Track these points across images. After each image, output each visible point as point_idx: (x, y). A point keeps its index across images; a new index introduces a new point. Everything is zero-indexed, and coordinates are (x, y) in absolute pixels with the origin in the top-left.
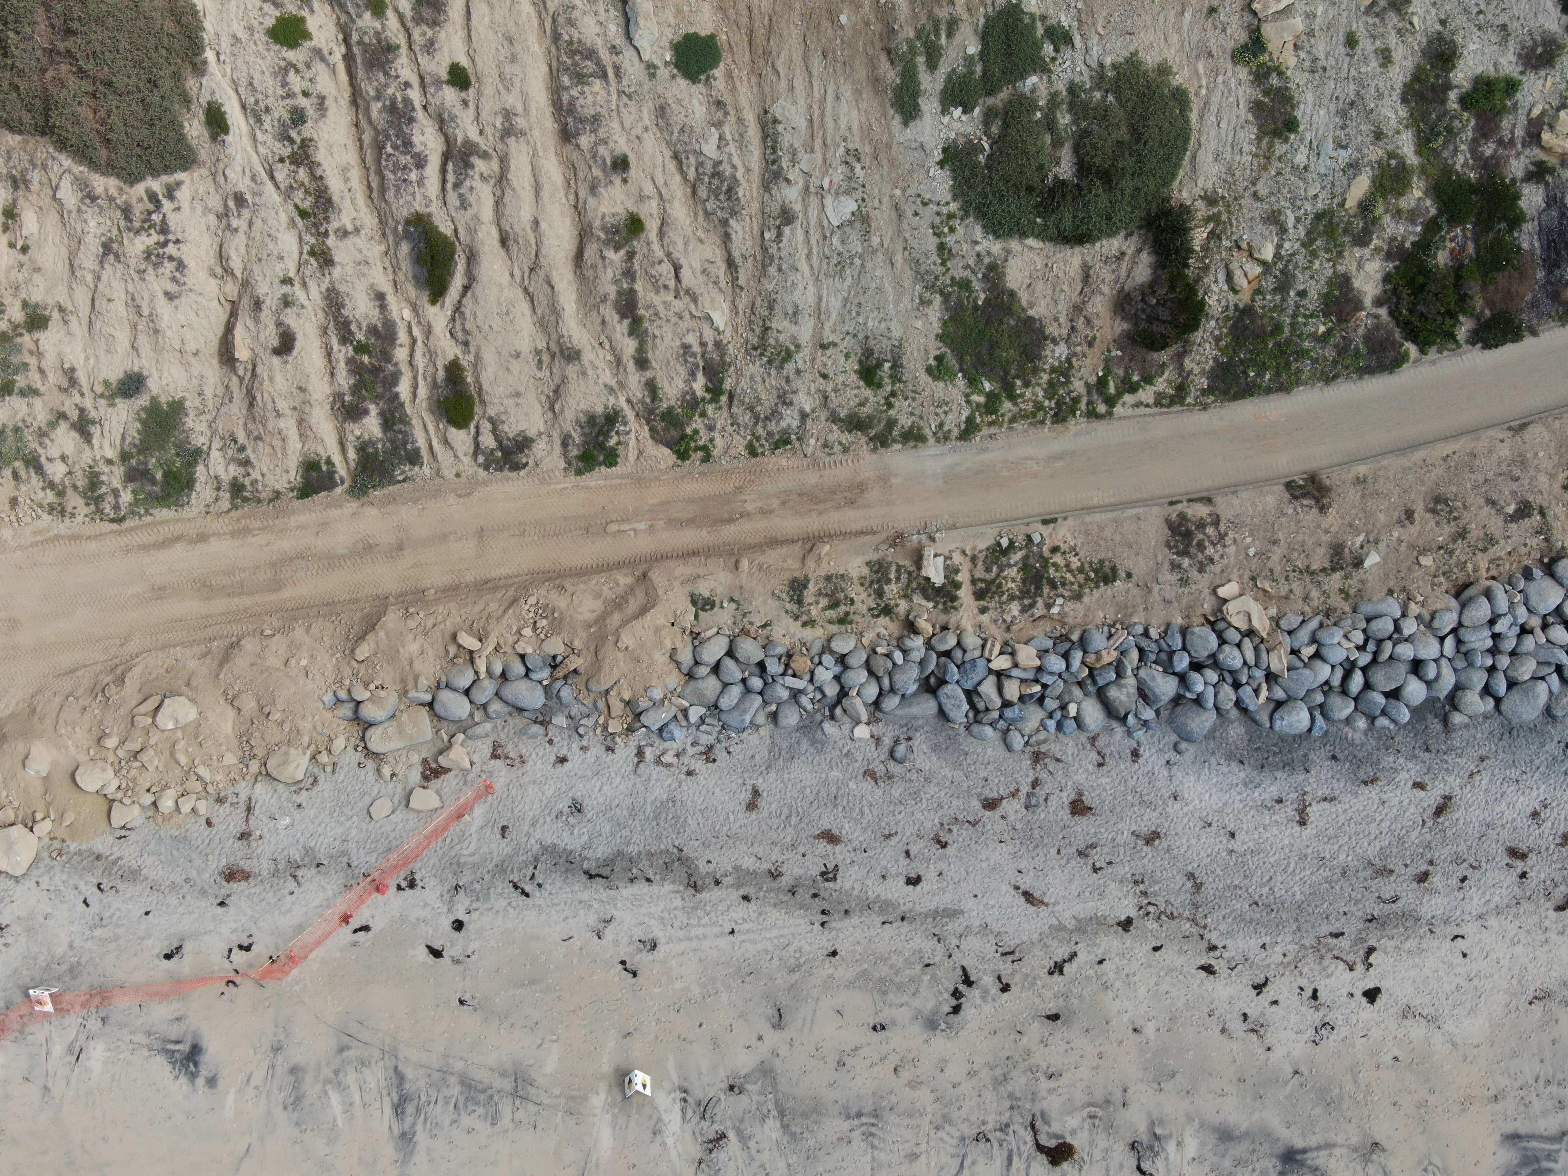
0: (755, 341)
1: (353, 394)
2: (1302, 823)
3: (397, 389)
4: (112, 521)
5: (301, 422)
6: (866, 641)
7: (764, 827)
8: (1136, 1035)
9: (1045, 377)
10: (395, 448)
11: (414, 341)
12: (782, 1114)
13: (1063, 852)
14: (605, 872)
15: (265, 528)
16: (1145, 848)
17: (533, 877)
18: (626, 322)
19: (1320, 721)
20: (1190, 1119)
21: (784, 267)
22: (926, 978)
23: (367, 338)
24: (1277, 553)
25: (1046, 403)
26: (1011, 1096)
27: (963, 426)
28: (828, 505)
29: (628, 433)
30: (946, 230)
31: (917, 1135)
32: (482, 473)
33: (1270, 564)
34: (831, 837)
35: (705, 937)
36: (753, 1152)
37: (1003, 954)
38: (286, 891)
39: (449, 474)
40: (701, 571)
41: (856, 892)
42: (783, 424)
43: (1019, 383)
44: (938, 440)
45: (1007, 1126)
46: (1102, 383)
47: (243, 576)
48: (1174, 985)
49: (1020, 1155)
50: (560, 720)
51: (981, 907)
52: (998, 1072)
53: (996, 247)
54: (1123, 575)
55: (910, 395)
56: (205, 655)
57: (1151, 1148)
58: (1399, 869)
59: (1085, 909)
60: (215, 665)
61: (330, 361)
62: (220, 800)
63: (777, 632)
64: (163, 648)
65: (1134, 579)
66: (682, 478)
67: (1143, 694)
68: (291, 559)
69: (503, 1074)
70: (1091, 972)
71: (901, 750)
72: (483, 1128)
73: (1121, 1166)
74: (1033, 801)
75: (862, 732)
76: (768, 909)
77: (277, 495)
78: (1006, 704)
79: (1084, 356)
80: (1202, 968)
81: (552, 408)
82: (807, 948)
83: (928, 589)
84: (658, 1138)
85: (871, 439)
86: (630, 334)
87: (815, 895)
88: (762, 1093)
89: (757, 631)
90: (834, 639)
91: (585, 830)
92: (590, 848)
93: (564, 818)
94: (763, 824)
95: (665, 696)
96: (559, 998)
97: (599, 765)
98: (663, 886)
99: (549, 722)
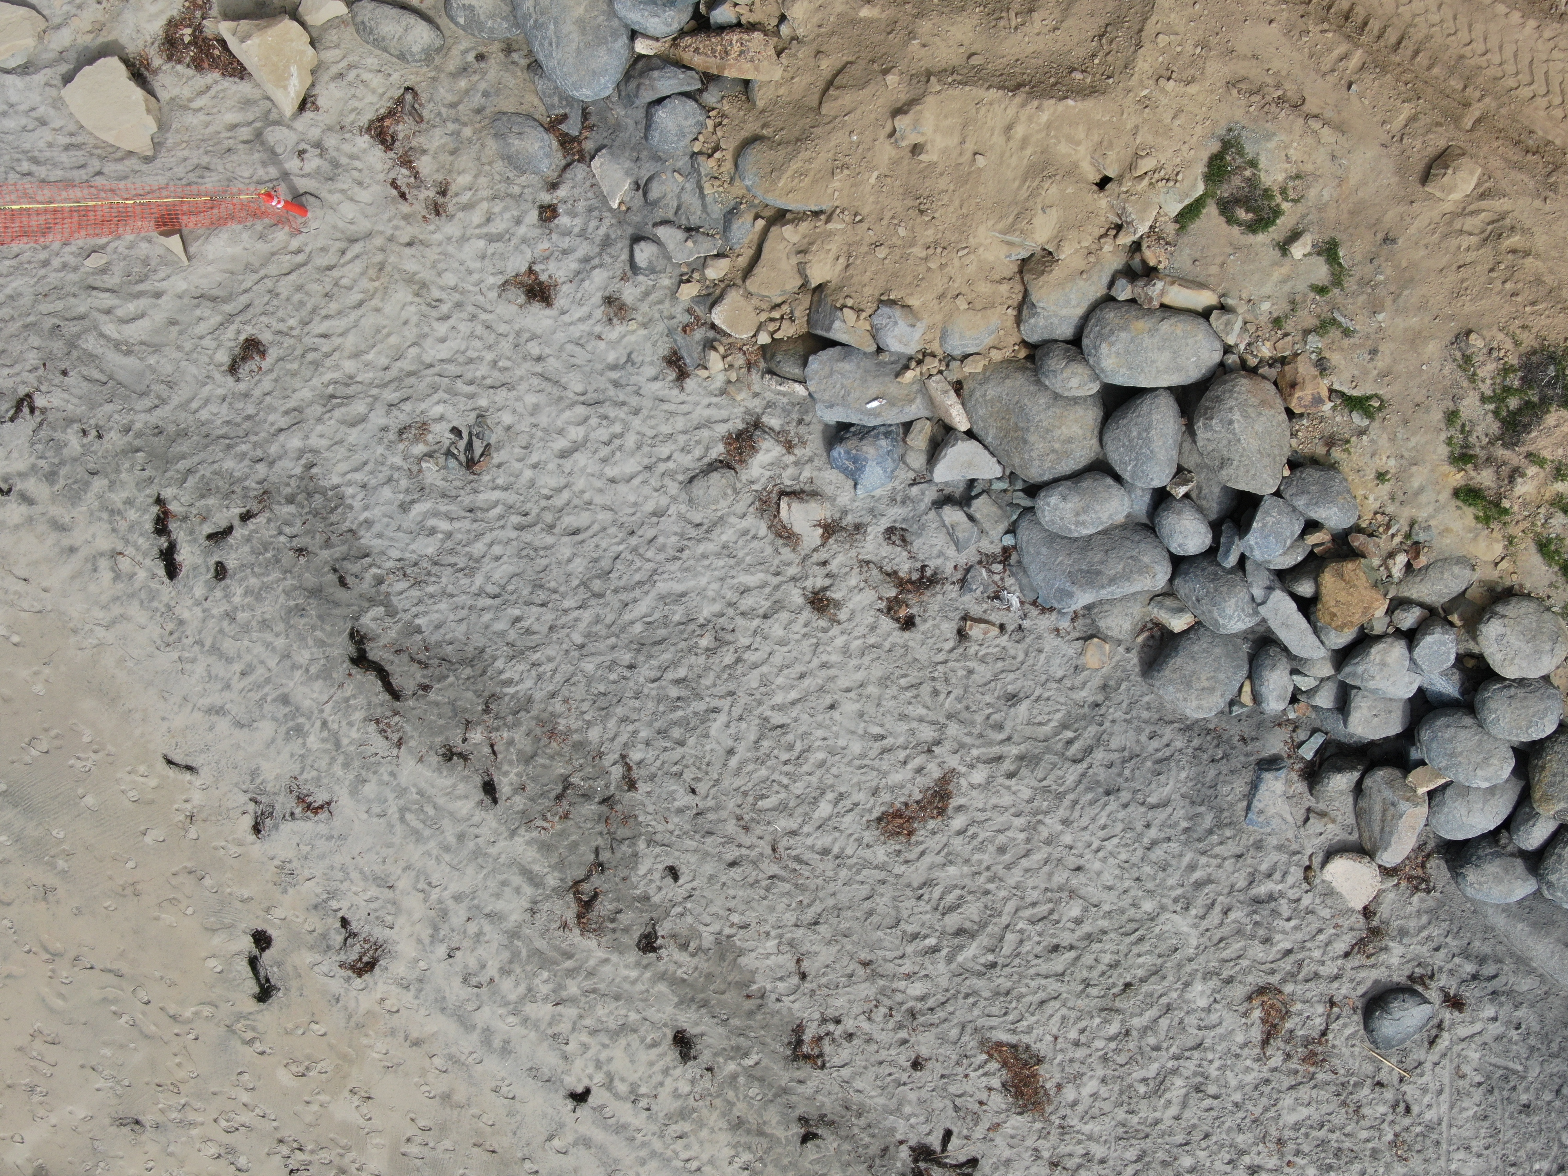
7: (883, 903)
14: (405, 676)
17: (219, 536)
34: (1023, 1079)
35: (506, 1050)
40: (1320, 93)
50: (613, 178)
71: (1405, 1017)
75: (1352, 881)
76: (713, 1118)
89: (1318, 401)
90: (1512, 609)
91: (444, 525)
92: (417, 583)
93: (419, 449)
94: (888, 892)
95: (924, 355)
96: (47, 892)
97: (616, 384)
98: (513, 833)
99: (585, 158)
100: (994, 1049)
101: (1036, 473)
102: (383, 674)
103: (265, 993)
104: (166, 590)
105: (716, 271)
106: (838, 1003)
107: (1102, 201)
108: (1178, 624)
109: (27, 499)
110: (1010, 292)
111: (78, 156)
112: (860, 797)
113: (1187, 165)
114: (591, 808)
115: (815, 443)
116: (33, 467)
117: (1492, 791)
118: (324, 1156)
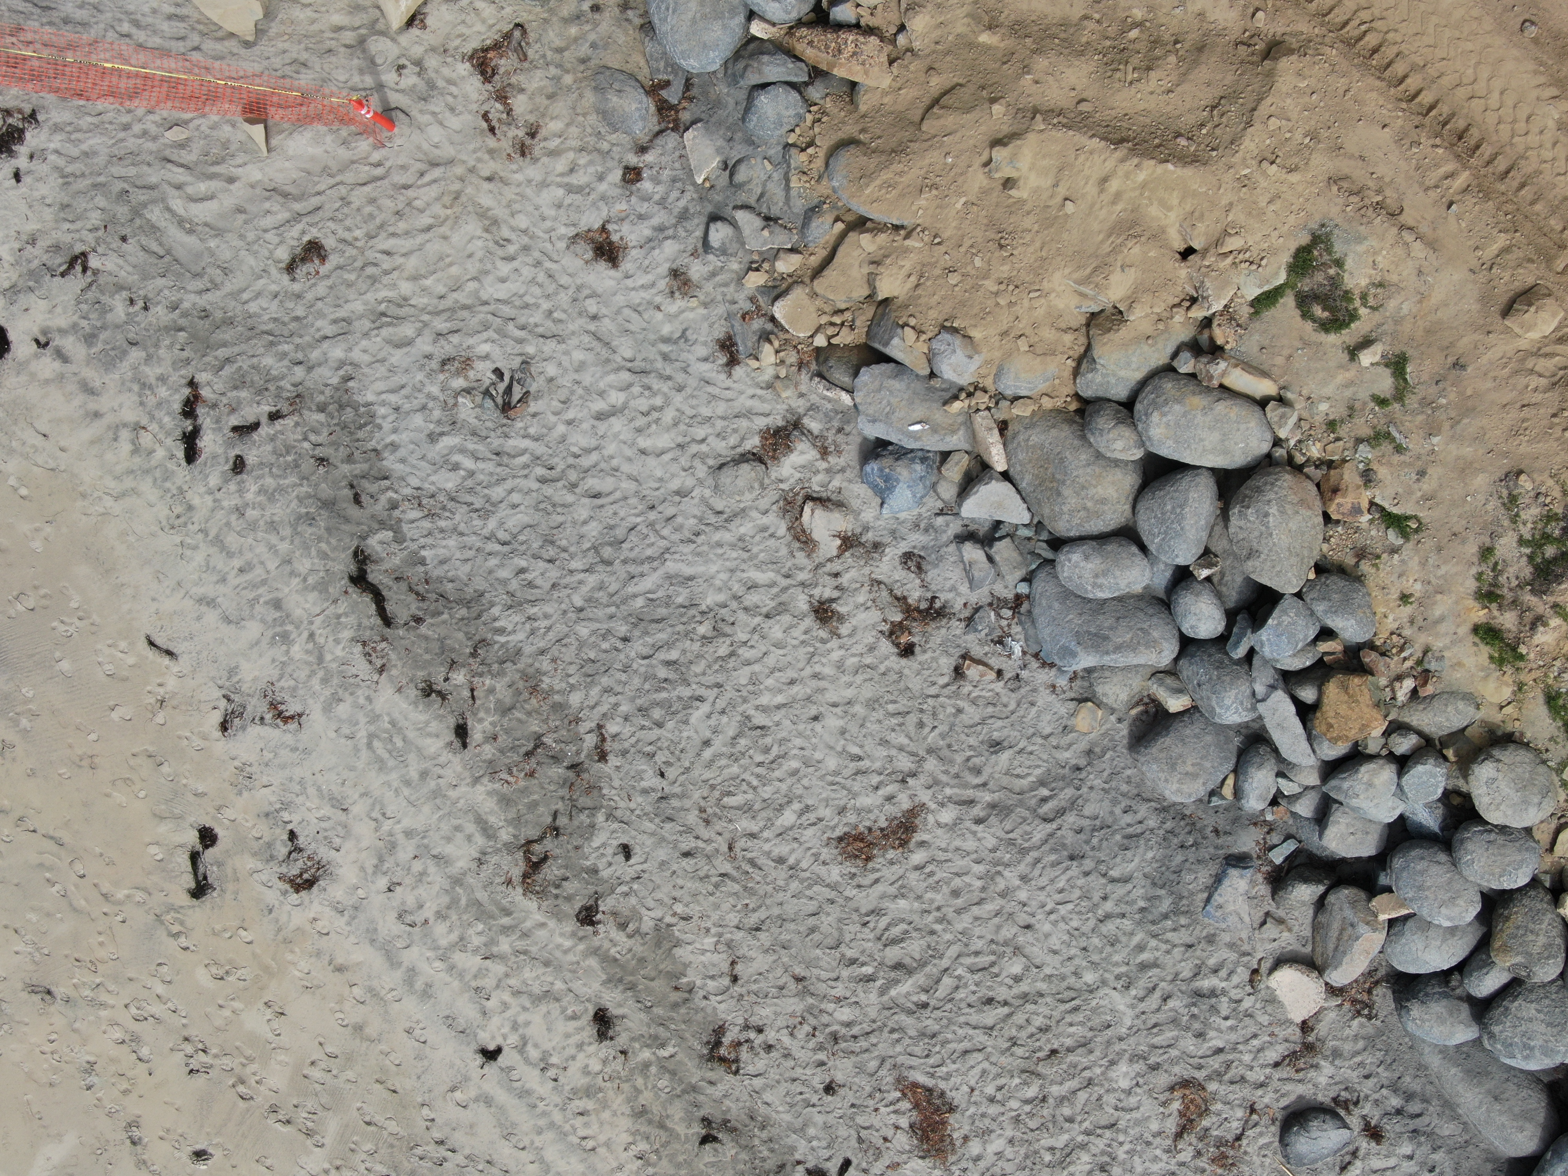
7: (827, 922)
14: (400, 604)
17: (245, 430)
34: (932, 1124)
40: (1419, 206)
50: (703, 152)
75: (1297, 993)
89: (1356, 510)
90: (1508, 755)
91: (468, 463)
92: (431, 515)
93: (459, 383)
94: (835, 912)
95: (978, 388)
96: (5, 747)
97: (665, 357)
98: (476, 780)
99: (680, 128)
100: (909, 1089)
101: (1063, 527)
102: (379, 599)
103: (200, 890)
104: (182, 472)
105: (786, 265)
106: (764, 1013)
107: (1183, 271)
108: (1175, 704)
109: (61, 356)
110: (1073, 343)
111: (180, 28)
112: (826, 813)
113: (1273, 251)
114: (558, 771)
115: (850, 454)
116: (75, 326)
117: (1452, 931)
118: (227, 1062)
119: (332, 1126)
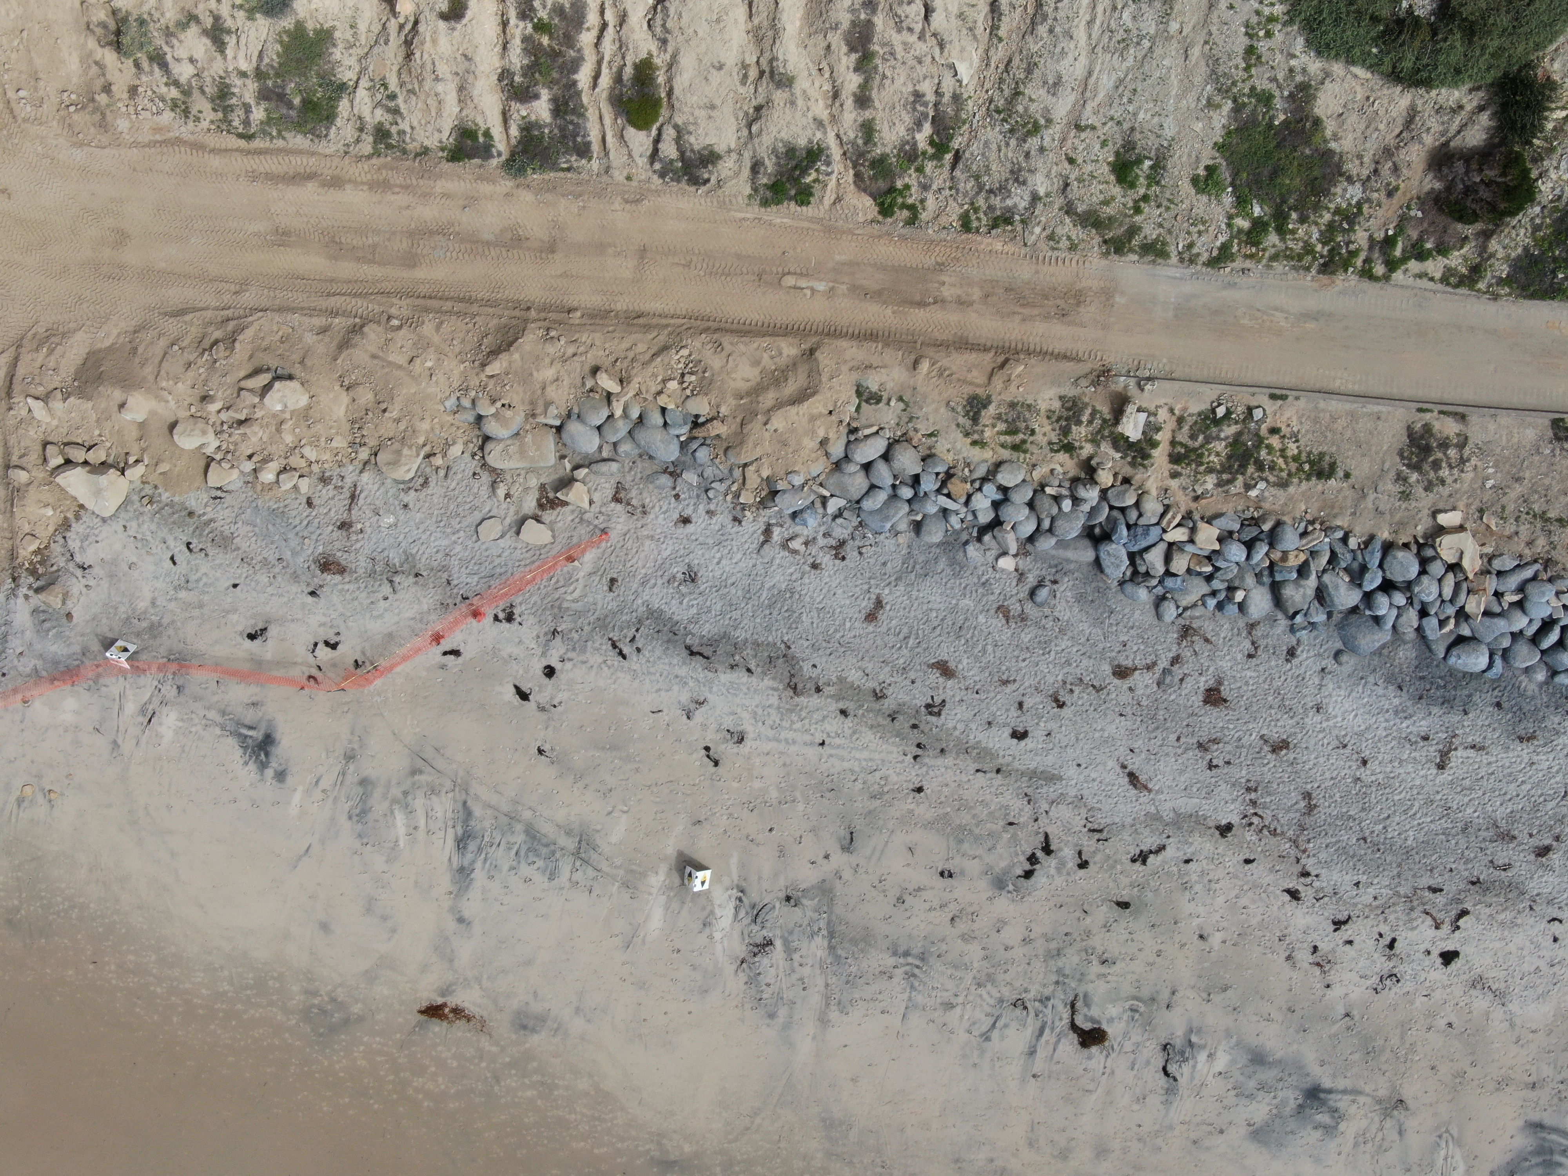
0: (1001, 103)
1: (524, 75)
2: (1441, 767)
3: (576, 77)
4: (240, 136)
5: (461, 89)
6: (1037, 475)
7: (879, 642)
8: (1201, 942)
9: (1327, 217)
10: (564, 137)
11: (604, 26)
12: (831, 935)
13: (1182, 740)
14: (708, 651)
15: (406, 187)
16: (1269, 756)
17: (633, 640)
18: (854, 56)
19: (1498, 662)
20: (1228, 1034)
21: (1058, 29)
22: (1006, 836)
23: (551, 18)
24: (1518, 489)
25: (1319, 248)
26: (1059, 971)
27: (1215, 253)
28: (1036, 311)
29: (829, 174)
30: (1262, 33)
31: (957, 986)
32: (656, 180)
33: (1504, 500)
34: (945, 670)
35: (794, 742)
36: (796, 964)
37: (1090, 830)
38: (380, 596)
39: (619, 176)
40: (875, 360)
41: (957, 733)
42: (1009, 202)
43: (1294, 215)
44: (1182, 260)
45: (1048, 999)
46: (1389, 242)
47: (376, 239)
48: (1254, 901)
49: (1053, 1029)
50: (691, 477)
51: (1082, 778)
52: (1053, 945)
53: (1314, 66)
54: (1341, 474)
55: (1165, 203)
56: (323, 330)
57: (1182, 1053)
58: (1523, 837)
59: (1187, 805)
60: (333, 346)
61: (504, 32)
62: (324, 480)
63: (941, 447)
64: (280, 310)
65: (1352, 480)
66: (880, 237)
67: (1321, 595)
68: (432, 233)
69: (569, 833)
70: (1175, 869)
71: (1043, 594)
72: (540, 879)
73: (1148, 1063)
74: (1168, 680)
75: (1007, 564)
76: (863, 729)
77: (425, 151)
78: (1168, 573)
79: (1379, 205)
80: (1288, 891)
81: (749, 126)
82: (894, 778)
83: (1120, 442)
84: (707, 931)
85: (1105, 242)
86: (856, 70)
87: (914, 726)
88: (817, 910)
89: (920, 440)
90: (1002, 468)
91: (695, 602)
92: (696, 623)
93: (676, 584)
94: (878, 638)
95: (806, 482)
96: (637, 770)
97: (722, 535)
98: (762, 679)
99: (680, 476)
100: (933, 666)
101: (856, 497)
102: (701, 654)
103: (716, 763)
104: (625, 663)
105: (734, 488)
106: (881, 677)
107: (833, 418)
108: (919, 518)
109: (570, 660)
110: (821, 453)
111: (531, 553)
112: (856, 615)
113: (850, 397)
114: (781, 660)
115: (789, 521)
116: (567, 649)
117: (1027, 518)
118: (758, 801)
119: (798, 794)
